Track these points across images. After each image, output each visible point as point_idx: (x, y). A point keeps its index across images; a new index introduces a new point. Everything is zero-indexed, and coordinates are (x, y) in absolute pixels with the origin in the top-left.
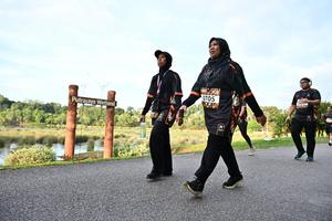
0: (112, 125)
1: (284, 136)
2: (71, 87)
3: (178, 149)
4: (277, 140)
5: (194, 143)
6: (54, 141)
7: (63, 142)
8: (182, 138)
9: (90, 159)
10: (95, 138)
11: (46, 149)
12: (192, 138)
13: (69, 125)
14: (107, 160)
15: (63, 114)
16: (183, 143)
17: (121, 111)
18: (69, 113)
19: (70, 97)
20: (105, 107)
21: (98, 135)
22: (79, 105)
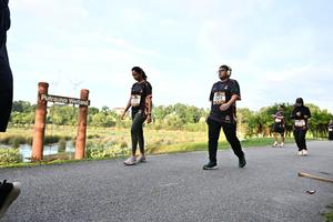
0: (85, 125)
1: (254, 137)
2: (41, 84)
3: (153, 149)
4: (248, 141)
5: (169, 144)
6: (21, 142)
7: (30, 142)
8: (158, 139)
9: (59, 160)
10: (67, 139)
11: (11, 149)
12: (168, 138)
13: (38, 124)
14: (77, 161)
15: (32, 113)
16: (158, 143)
17: (95, 111)
18: (38, 112)
19: (40, 95)
20: (77, 106)
21: (70, 135)
22: (49, 104)
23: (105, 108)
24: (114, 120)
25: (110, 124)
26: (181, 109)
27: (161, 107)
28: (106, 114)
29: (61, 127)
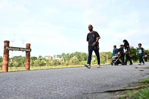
23: (40, 57)
24: (45, 62)
25: (43, 65)
26: (78, 55)
27: (68, 54)
28: (41, 60)
29: (19, 68)
